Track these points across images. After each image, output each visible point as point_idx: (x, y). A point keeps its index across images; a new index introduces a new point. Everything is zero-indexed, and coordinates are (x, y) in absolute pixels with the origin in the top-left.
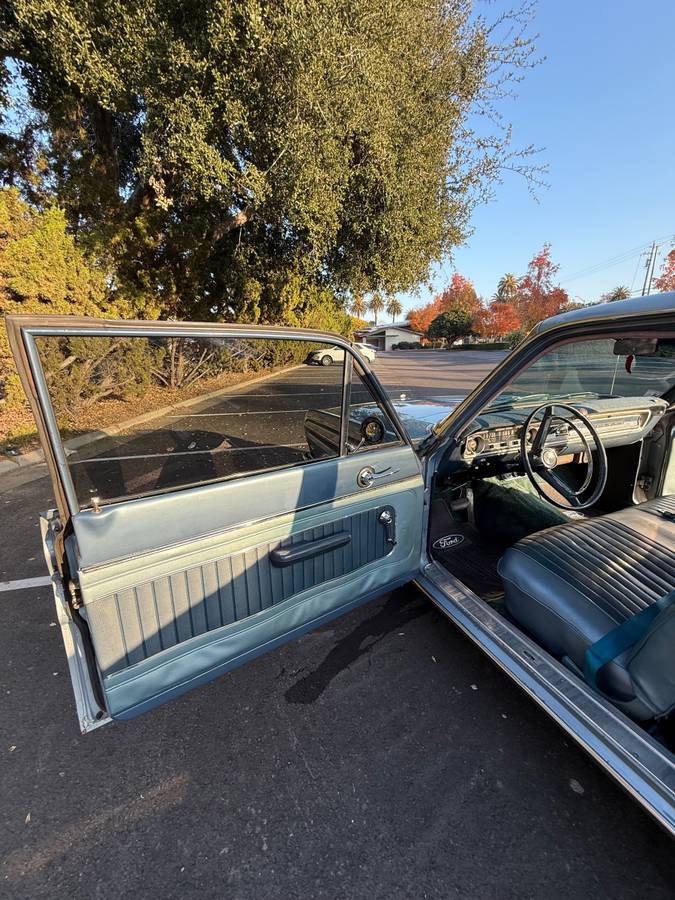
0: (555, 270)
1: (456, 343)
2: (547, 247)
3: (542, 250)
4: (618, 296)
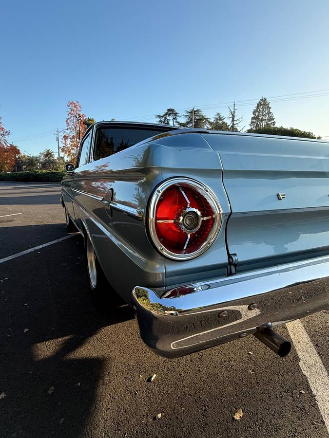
0: (8, 133)
4: (48, 154)
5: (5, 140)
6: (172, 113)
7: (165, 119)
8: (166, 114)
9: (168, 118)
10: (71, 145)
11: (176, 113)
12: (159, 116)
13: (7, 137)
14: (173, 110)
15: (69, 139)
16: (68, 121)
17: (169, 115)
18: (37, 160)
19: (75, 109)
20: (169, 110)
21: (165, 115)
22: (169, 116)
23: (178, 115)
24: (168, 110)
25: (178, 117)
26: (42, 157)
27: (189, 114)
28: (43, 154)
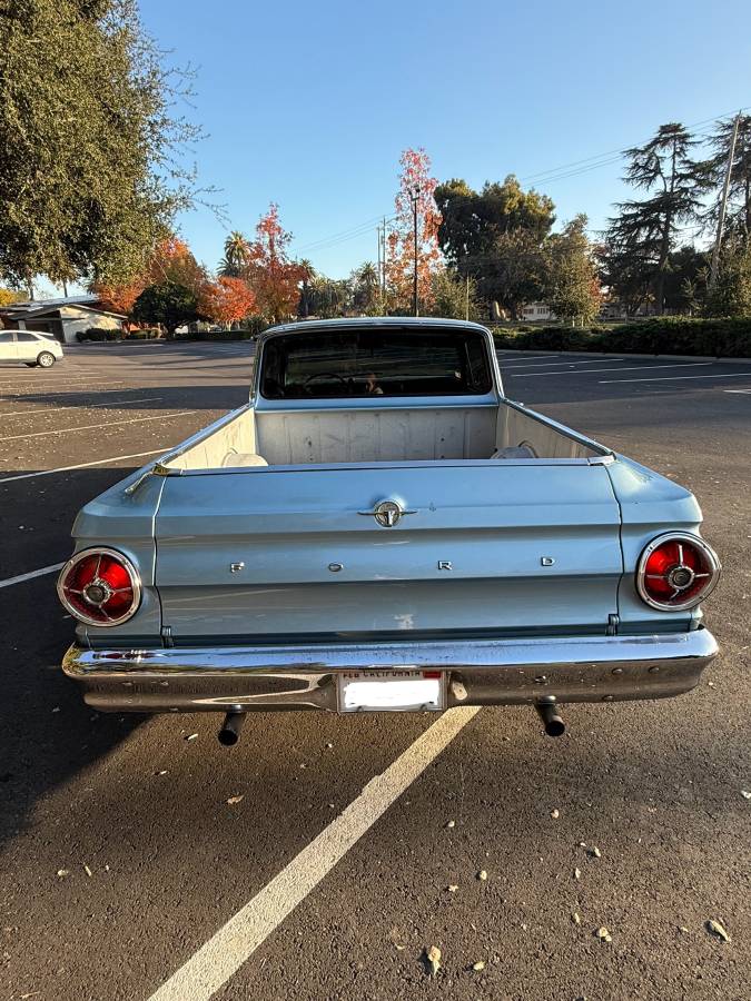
0: (288, 238)
1: (178, 331)
2: (274, 208)
3: (269, 210)
4: (368, 274)
5: (283, 253)
6: (673, 137)
7: (650, 158)
8: (656, 142)
9: (659, 153)
10: (405, 256)
11: (687, 136)
12: (635, 152)
13: (286, 246)
14: (676, 128)
15: (400, 244)
16: (400, 199)
17: (665, 142)
18: (345, 288)
19: (415, 168)
20: (664, 129)
21: (650, 146)
22: (663, 146)
23: (690, 140)
24: (662, 127)
25: (690, 147)
26: (356, 281)
27: (726, 133)
28: (357, 274)
